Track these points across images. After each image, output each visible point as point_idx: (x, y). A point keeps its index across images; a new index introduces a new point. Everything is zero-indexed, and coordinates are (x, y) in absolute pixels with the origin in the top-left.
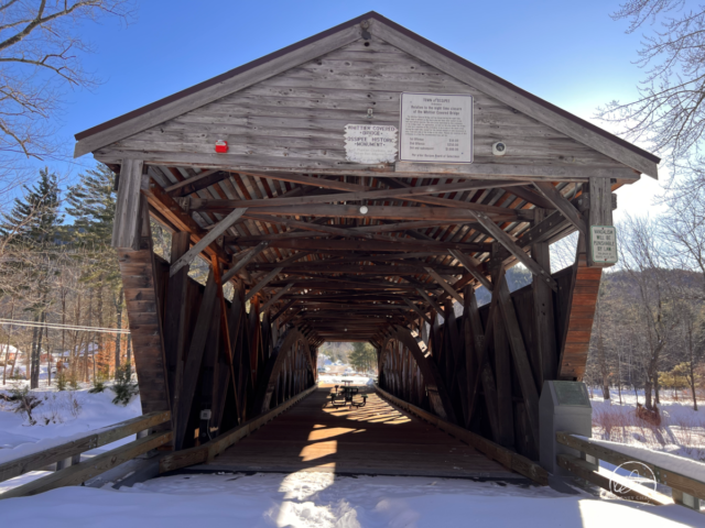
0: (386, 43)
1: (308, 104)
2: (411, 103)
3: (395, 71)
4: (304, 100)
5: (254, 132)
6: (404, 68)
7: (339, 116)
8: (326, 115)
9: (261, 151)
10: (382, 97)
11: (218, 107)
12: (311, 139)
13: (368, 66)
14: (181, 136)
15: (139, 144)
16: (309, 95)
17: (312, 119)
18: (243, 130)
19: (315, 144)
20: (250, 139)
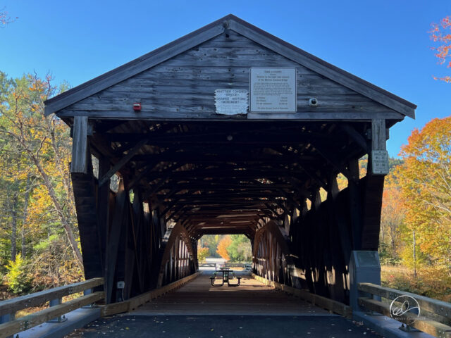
0: (240, 35)
1: (191, 77)
2: (256, 74)
3: (246, 54)
4: (188, 74)
5: (157, 96)
6: (251, 51)
7: (210, 84)
8: (204, 83)
9: (162, 108)
10: (238, 71)
11: (133, 81)
12: (193, 100)
13: (228, 51)
14: (111, 100)
15: (85, 106)
16: (191, 71)
17: (194, 86)
18: (151, 95)
19: (195, 103)
20: (155, 101)
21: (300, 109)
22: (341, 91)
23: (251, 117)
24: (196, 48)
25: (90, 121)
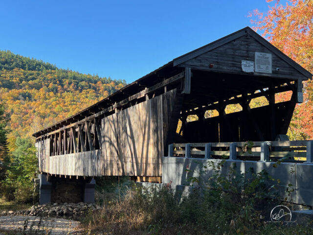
0: (251, 36)
1: (232, 53)
2: (257, 54)
3: (254, 45)
4: (230, 52)
5: (219, 61)
6: (255, 44)
7: (239, 58)
8: (237, 57)
9: (221, 67)
10: (251, 53)
11: (209, 53)
12: (233, 64)
13: (247, 43)
14: (200, 61)
15: (190, 63)
16: (232, 51)
17: (233, 58)
18: (216, 60)
19: (234, 65)
20: (218, 63)
21: (274, 72)
22: (287, 66)
23: (255, 74)
24: (234, 40)
25: (192, 71)
